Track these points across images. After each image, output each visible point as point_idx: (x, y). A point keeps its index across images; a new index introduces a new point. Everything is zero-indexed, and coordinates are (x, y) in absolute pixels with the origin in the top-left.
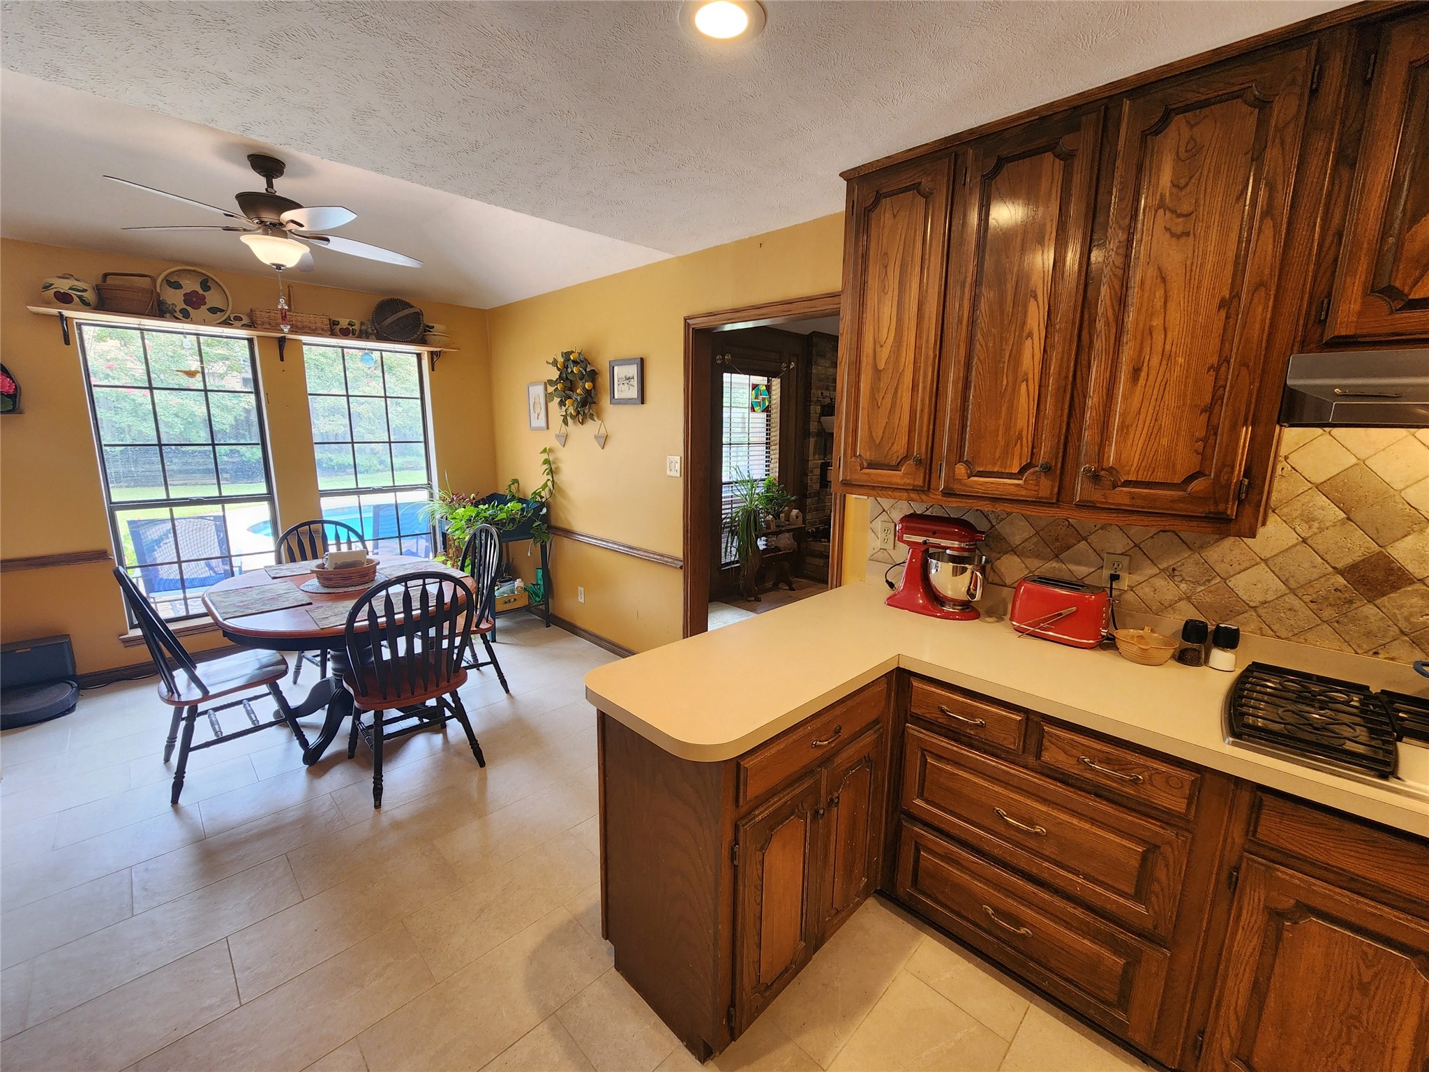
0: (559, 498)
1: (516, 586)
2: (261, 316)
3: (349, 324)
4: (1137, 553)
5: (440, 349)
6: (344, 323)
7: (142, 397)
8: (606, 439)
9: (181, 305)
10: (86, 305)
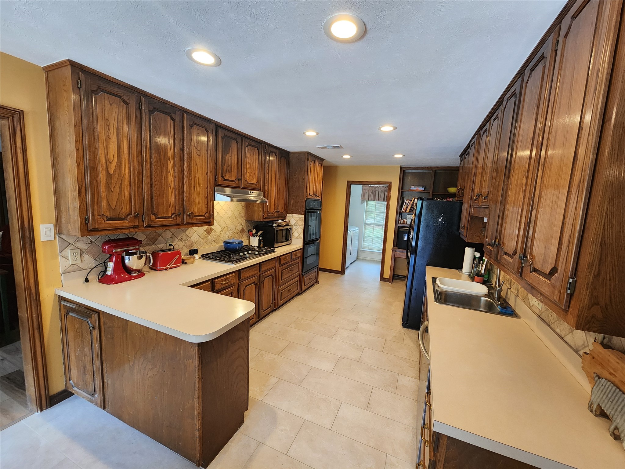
4: (174, 236)
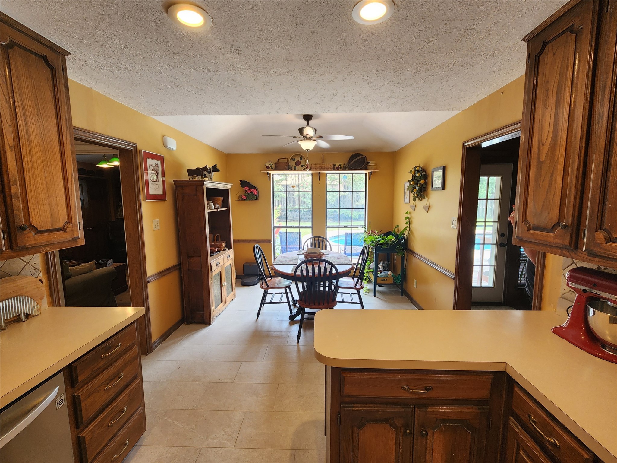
0: (411, 235)
1: (388, 274)
2: (313, 166)
3: (339, 165)
5: (371, 171)
6: (338, 165)
7: (284, 195)
8: (429, 208)
9: (294, 165)
10: (273, 169)
